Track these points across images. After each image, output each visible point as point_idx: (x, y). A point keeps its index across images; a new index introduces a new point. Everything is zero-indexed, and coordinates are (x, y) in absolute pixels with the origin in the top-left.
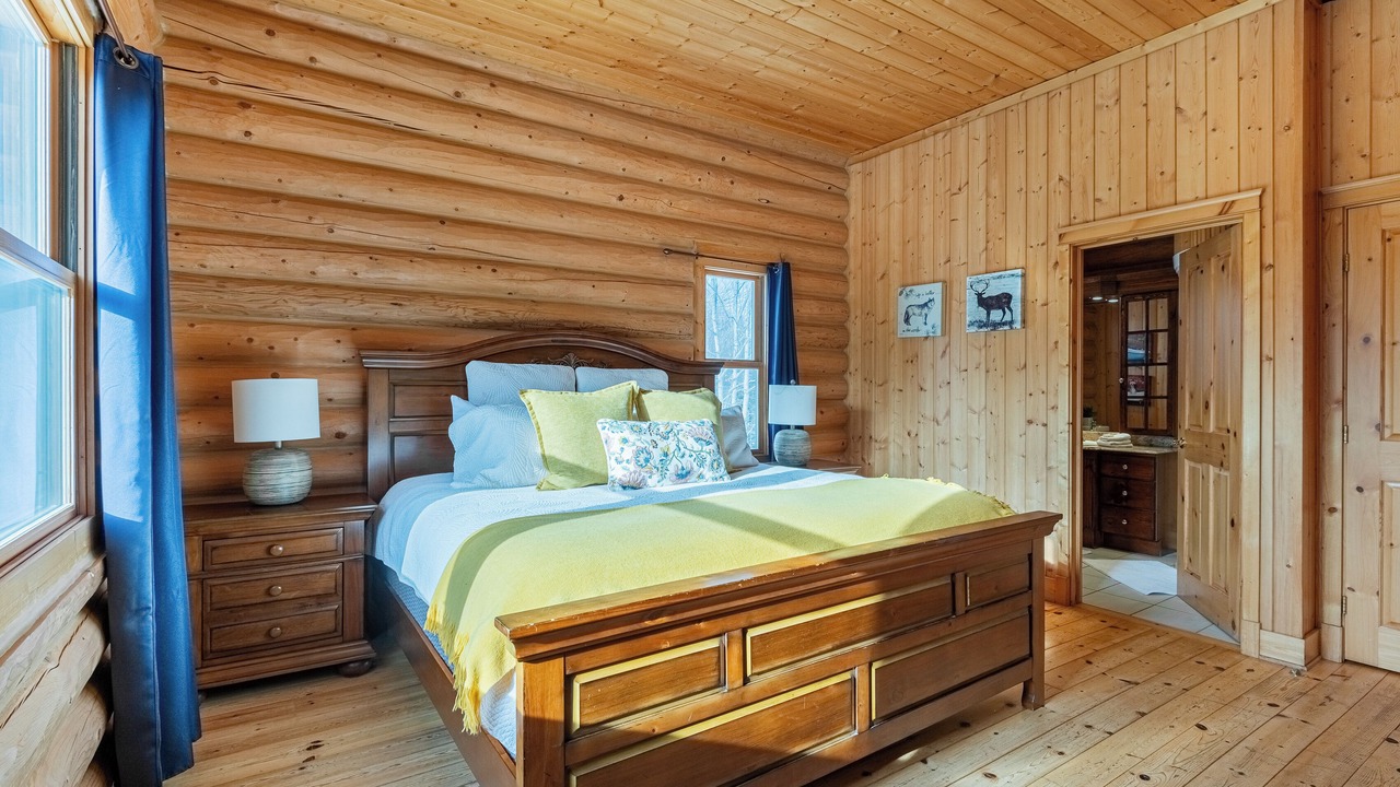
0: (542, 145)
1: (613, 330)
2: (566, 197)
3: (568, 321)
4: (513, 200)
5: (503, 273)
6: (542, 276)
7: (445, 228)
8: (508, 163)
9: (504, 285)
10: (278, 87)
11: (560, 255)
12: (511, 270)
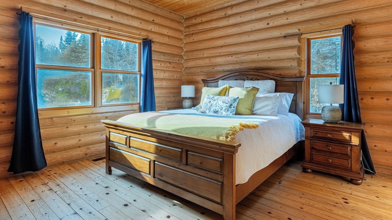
0: (244, 18)
1: (265, 68)
2: (252, 30)
3: (250, 67)
4: (236, 36)
5: (234, 56)
6: (244, 55)
7: (223, 48)
8: (235, 27)
9: (234, 59)
10: (196, 29)
11: (249, 48)
12: (236, 55)
